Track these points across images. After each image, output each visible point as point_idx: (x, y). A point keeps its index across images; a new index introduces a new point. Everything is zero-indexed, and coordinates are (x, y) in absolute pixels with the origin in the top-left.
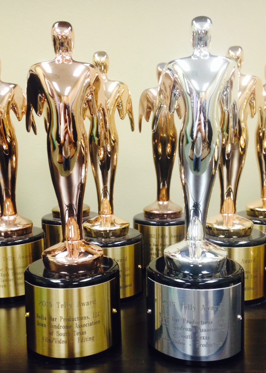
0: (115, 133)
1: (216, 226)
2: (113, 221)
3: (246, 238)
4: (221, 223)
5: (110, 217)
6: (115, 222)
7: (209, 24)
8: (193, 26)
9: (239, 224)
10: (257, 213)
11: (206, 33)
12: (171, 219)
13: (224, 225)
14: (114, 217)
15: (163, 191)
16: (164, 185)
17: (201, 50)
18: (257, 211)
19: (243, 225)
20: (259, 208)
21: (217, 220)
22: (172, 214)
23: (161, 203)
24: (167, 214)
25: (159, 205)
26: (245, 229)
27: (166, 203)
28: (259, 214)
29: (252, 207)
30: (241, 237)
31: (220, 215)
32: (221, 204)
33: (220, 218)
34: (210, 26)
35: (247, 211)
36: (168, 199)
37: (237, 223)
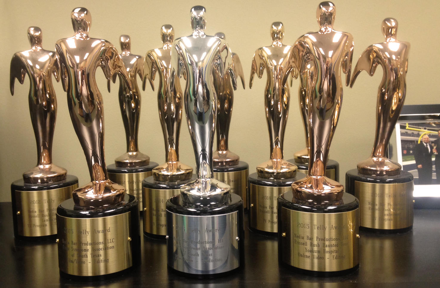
0: (180, 92)
1: (267, 170)
2: (179, 167)
3: (292, 179)
4: (271, 168)
5: (176, 163)
6: (180, 167)
7: (203, 12)
8: (191, 13)
9: (286, 168)
10: (303, 160)
11: (201, 18)
12: (230, 166)
13: (274, 169)
14: (179, 164)
15: (222, 142)
16: (223, 137)
17: (199, 31)
18: (304, 158)
19: (289, 169)
20: (305, 156)
21: (268, 165)
22: (230, 161)
23: (220, 152)
24: (226, 162)
25: (219, 154)
26: (291, 172)
27: (224, 152)
28: (304, 161)
29: (299, 155)
30: (287, 179)
31: (270, 161)
32: (271, 152)
33: (270, 163)
34: (204, 13)
35: (295, 159)
36: (226, 148)
37: (285, 167)
